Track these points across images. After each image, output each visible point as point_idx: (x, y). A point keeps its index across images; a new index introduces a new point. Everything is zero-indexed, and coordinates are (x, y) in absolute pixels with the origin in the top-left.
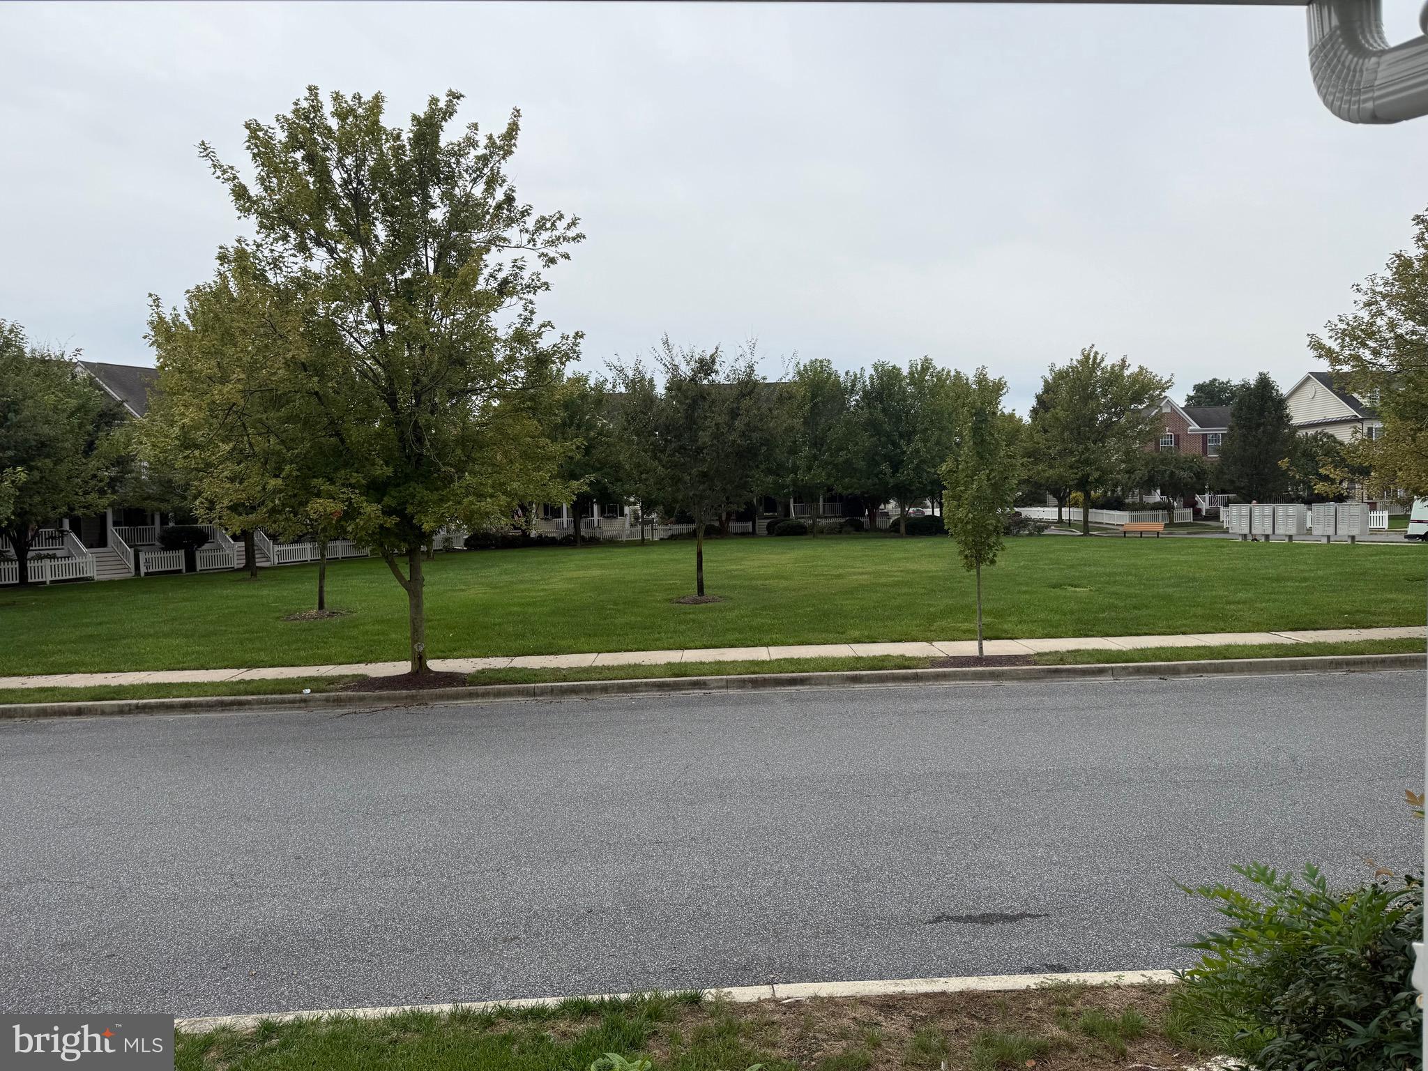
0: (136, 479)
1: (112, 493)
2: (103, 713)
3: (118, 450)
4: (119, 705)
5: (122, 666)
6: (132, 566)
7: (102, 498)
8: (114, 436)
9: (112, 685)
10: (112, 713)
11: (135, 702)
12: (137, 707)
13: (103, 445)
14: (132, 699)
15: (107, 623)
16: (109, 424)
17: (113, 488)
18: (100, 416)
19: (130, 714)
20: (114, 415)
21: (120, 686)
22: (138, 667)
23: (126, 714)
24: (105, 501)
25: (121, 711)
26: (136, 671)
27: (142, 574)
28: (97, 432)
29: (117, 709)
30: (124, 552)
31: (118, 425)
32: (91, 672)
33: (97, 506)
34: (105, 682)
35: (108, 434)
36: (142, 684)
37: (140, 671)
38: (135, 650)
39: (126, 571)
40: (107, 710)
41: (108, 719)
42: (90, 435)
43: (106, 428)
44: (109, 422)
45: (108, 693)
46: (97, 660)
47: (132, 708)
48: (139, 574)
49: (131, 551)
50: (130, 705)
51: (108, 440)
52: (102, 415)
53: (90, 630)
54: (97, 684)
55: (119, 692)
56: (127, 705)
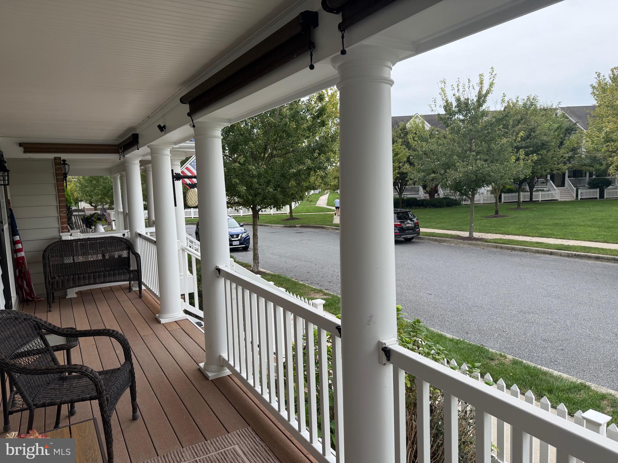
0: (579, 157)
1: (569, 164)
2: (561, 255)
3: (573, 145)
4: (567, 253)
5: (570, 237)
6: (575, 195)
7: (565, 166)
8: (572, 138)
9: (565, 244)
10: (565, 256)
11: (574, 253)
12: (575, 255)
13: (567, 143)
14: (573, 251)
15: (564, 219)
16: (570, 133)
17: (569, 161)
18: (566, 130)
19: (572, 257)
20: (572, 129)
21: (568, 245)
22: (576, 239)
23: (570, 257)
24: (566, 167)
25: (568, 256)
26: (576, 240)
27: (579, 199)
28: (564, 137)
29: (567, 255)
30: (572, 190)
31: (574, 133)
32: (557, 238)
33: (563, 169)
34: (562, 243)
35: (569, 138)
36: (578, 246)
37: (577, 240)
38: (576, 231)
39: (572, 197)
40: (563, 254)
41: (563, 258)
42: (561, 139)
43: (568, 135)
44: (570, 132)
45: (563, 247)
46: (559, 233)
47: (573, 255)
48: (578, 199)
49: (575, 189)
50: (572, 254)
51: (569, 140)
52: (567, 130)
53: (556, 221)
54: (559, 243)
55: (568, 248)
56: (571, 253)
